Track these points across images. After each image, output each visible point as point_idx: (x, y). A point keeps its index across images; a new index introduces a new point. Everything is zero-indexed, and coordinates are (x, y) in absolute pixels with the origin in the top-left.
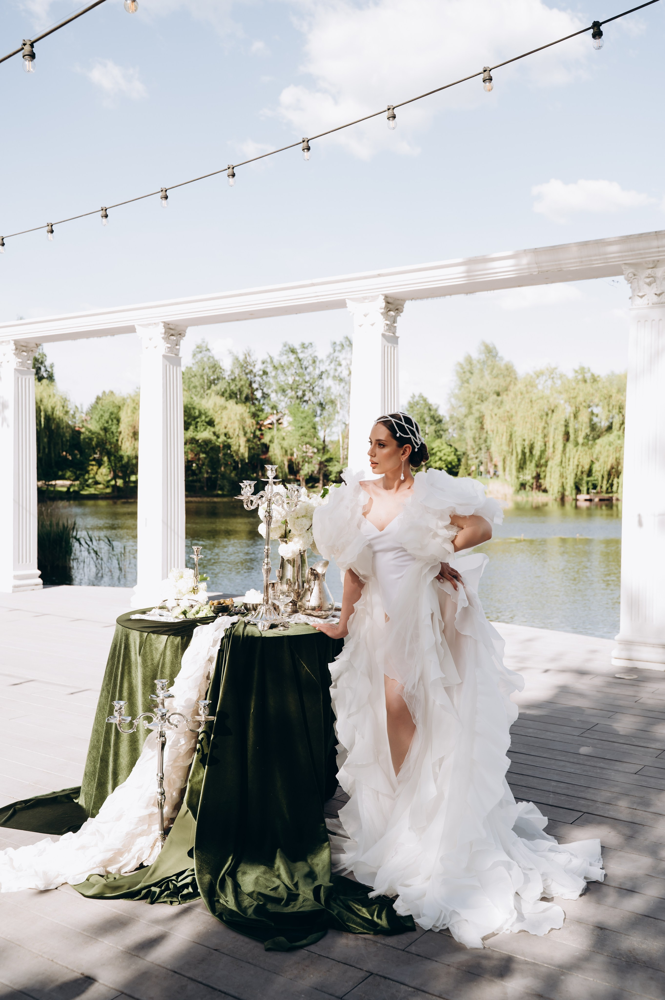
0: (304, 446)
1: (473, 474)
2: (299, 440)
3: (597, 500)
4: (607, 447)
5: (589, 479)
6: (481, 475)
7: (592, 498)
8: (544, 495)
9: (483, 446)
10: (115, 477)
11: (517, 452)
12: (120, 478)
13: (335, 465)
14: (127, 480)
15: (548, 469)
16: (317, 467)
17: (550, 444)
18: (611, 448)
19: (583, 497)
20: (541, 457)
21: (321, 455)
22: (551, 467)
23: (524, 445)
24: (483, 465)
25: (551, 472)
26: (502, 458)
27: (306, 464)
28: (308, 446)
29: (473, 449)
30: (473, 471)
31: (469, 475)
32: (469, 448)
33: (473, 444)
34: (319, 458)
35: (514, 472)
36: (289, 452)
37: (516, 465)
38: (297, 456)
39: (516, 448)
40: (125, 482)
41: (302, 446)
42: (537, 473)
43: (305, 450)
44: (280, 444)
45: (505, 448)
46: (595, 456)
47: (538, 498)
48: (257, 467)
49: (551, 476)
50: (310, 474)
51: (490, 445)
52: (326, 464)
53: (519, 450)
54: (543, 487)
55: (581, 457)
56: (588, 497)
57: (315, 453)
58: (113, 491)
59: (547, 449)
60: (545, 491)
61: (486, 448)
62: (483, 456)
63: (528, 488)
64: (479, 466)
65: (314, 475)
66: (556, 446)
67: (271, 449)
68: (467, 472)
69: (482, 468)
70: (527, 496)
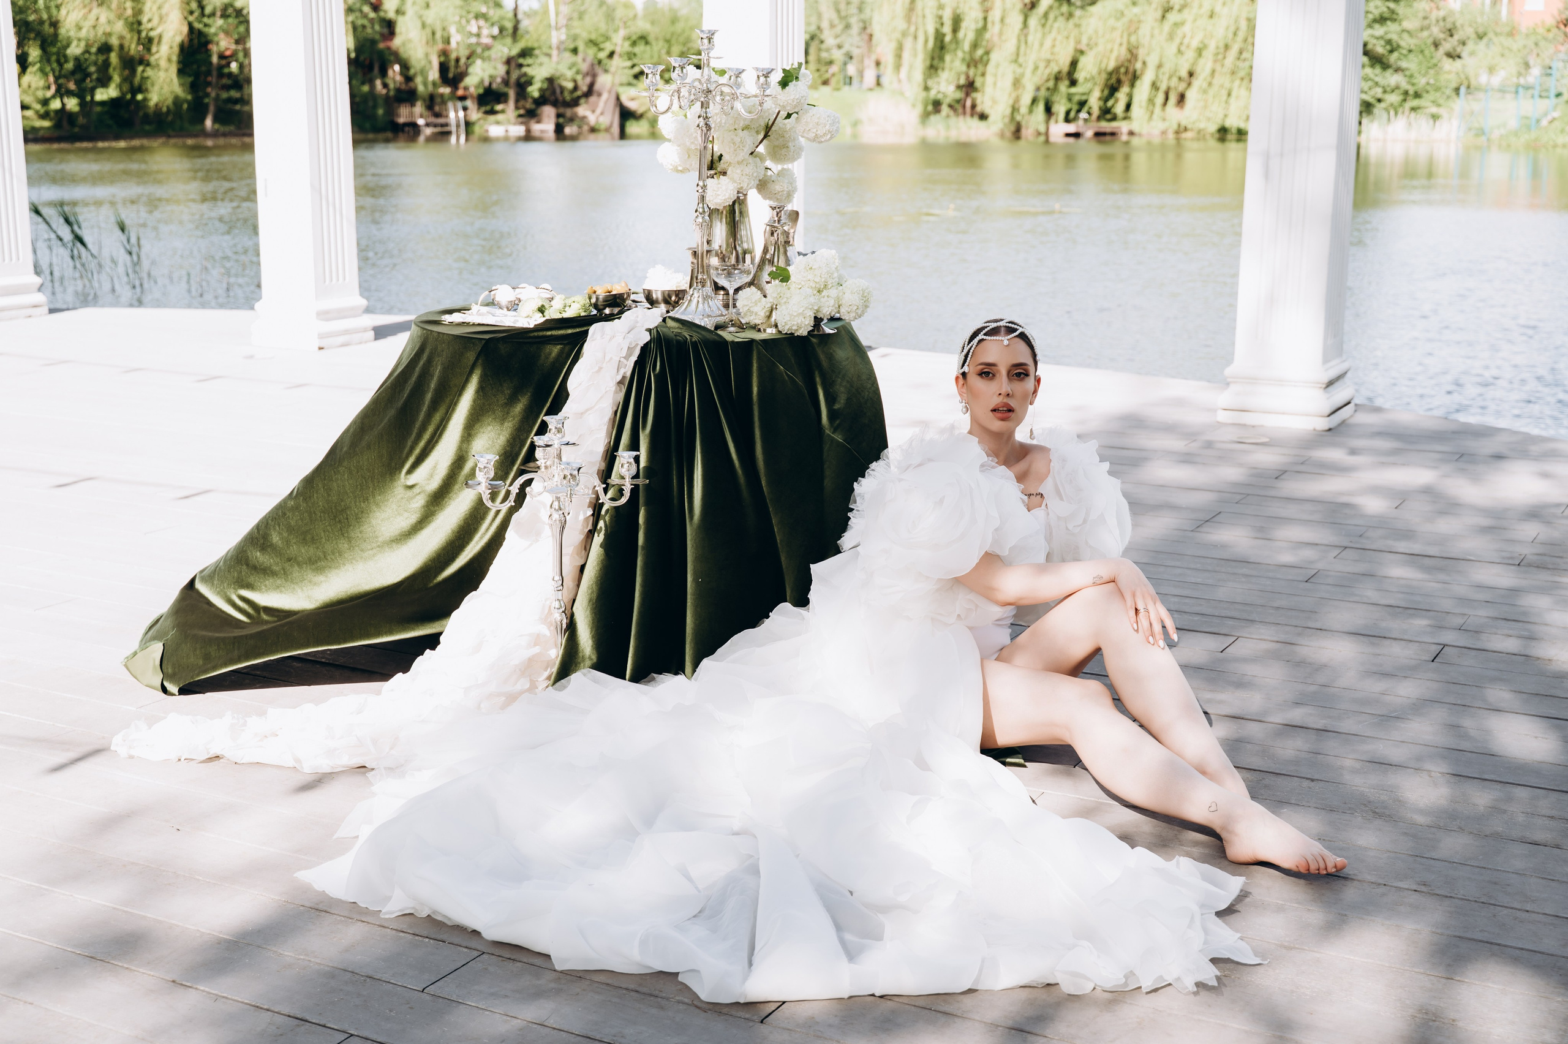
0: (473, 22)
1: (833, 81)
2: (461, 7)
3: (1089, 133)
4: (1112, 22)
5: (1073, 90)
6: (850, 84)
7: (1081, 130)
8: (982, 124)
9: (853, 20)
10: (61, 92)
11: (926, 33)
12: (70, 93)
13: (541, 64)
14: (88, 98)
15: (990, 68)
16: (501, 70)
17: (995, 15)
18: (1119, 25)
19: (1059, 129)
20: (975, 46)
21: (509, 40)
22: (998, 66)
23: (941, 17)
24: (854, 61)
25: (995, 75)
26: (893, 45)
27: (479, 62)
28: (482, 22)
29: (832, 26)
30: (833, 75)
31: (825, 83)
32: (825, 25)
33: (834, 16)
34: (505, 49)
35: (918, 75)
36: (438, 35)
37: (925, 60)
38: (458, 43)
39: (924, 24)
40: (82, 104)
41: (468, 21)
42: (968, 77)
43: (474, 30)
44: (420, 17)
45: (901, 25)
46: (1084, 41)
47: (968, 129)
48: (370, 68)
49: (995, 84)
50: (487, 84)
51: (871, 19)
52: (521, 61)
53: (931, 31)
54: (979, 109)
55: (1057, 43)
56: (1071, 128)
57: (494, 37)
58: (58, 125)
59: (989, 25)
60: (983, 117)
61: (861, 25)
62: (853, 42)
63: (945, 109)
64: (845, 64)
65: (494, 86)
66: (1007, 21)
67: (400, 28)
68: (820, 76)
69: (851, 69)
70: (948, 127)
